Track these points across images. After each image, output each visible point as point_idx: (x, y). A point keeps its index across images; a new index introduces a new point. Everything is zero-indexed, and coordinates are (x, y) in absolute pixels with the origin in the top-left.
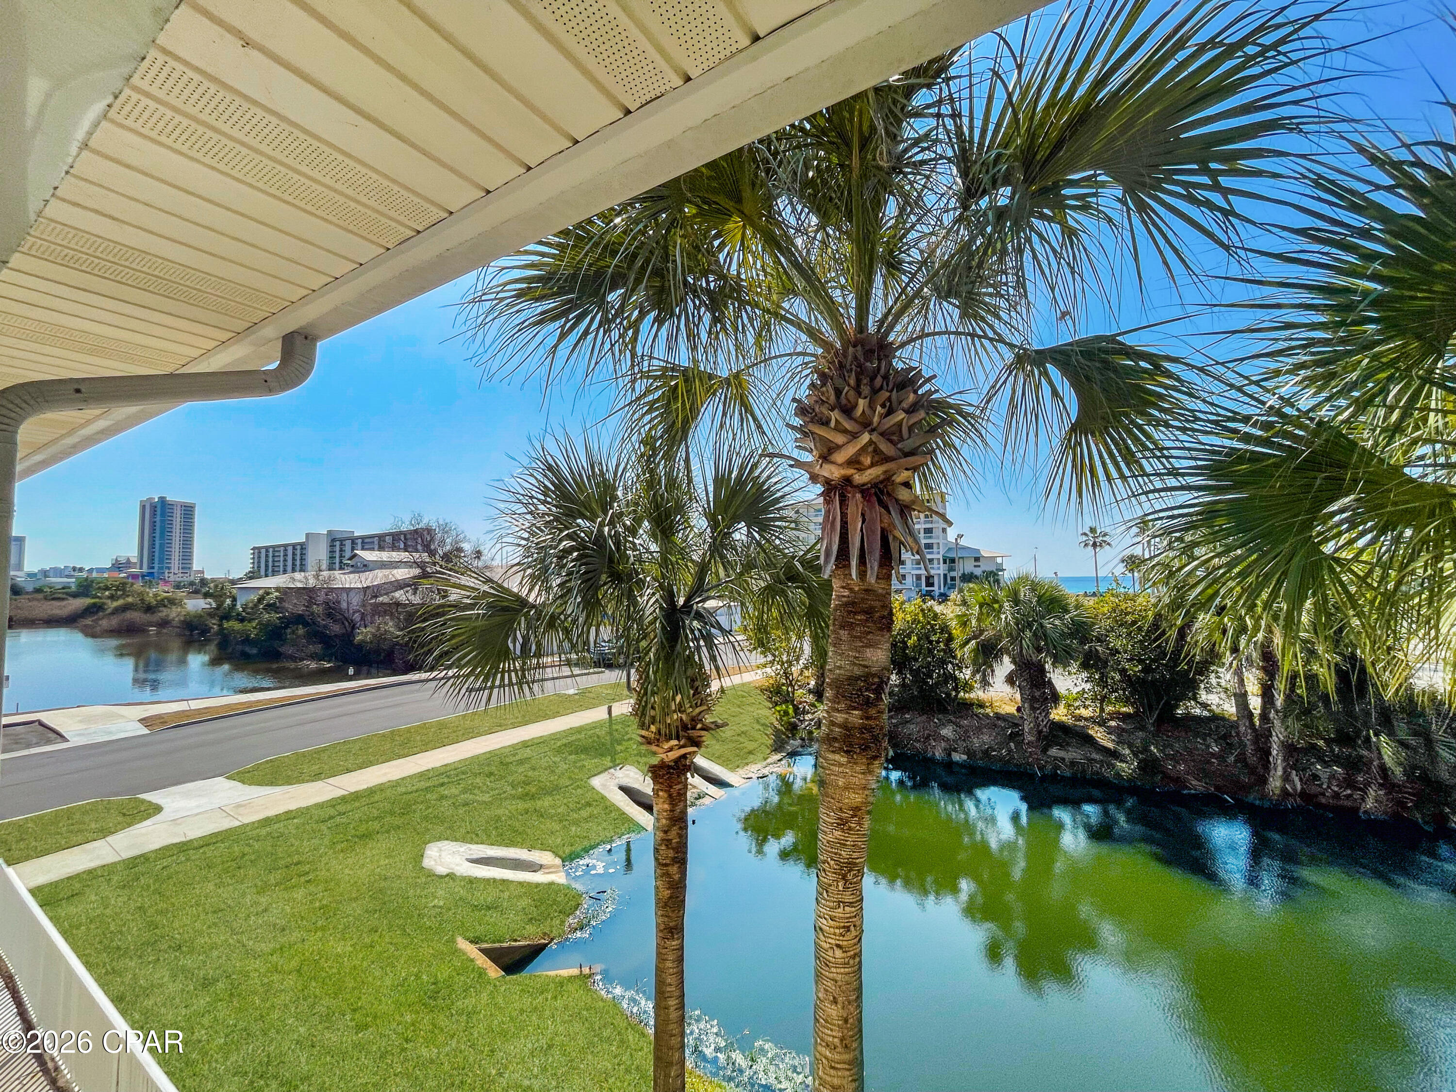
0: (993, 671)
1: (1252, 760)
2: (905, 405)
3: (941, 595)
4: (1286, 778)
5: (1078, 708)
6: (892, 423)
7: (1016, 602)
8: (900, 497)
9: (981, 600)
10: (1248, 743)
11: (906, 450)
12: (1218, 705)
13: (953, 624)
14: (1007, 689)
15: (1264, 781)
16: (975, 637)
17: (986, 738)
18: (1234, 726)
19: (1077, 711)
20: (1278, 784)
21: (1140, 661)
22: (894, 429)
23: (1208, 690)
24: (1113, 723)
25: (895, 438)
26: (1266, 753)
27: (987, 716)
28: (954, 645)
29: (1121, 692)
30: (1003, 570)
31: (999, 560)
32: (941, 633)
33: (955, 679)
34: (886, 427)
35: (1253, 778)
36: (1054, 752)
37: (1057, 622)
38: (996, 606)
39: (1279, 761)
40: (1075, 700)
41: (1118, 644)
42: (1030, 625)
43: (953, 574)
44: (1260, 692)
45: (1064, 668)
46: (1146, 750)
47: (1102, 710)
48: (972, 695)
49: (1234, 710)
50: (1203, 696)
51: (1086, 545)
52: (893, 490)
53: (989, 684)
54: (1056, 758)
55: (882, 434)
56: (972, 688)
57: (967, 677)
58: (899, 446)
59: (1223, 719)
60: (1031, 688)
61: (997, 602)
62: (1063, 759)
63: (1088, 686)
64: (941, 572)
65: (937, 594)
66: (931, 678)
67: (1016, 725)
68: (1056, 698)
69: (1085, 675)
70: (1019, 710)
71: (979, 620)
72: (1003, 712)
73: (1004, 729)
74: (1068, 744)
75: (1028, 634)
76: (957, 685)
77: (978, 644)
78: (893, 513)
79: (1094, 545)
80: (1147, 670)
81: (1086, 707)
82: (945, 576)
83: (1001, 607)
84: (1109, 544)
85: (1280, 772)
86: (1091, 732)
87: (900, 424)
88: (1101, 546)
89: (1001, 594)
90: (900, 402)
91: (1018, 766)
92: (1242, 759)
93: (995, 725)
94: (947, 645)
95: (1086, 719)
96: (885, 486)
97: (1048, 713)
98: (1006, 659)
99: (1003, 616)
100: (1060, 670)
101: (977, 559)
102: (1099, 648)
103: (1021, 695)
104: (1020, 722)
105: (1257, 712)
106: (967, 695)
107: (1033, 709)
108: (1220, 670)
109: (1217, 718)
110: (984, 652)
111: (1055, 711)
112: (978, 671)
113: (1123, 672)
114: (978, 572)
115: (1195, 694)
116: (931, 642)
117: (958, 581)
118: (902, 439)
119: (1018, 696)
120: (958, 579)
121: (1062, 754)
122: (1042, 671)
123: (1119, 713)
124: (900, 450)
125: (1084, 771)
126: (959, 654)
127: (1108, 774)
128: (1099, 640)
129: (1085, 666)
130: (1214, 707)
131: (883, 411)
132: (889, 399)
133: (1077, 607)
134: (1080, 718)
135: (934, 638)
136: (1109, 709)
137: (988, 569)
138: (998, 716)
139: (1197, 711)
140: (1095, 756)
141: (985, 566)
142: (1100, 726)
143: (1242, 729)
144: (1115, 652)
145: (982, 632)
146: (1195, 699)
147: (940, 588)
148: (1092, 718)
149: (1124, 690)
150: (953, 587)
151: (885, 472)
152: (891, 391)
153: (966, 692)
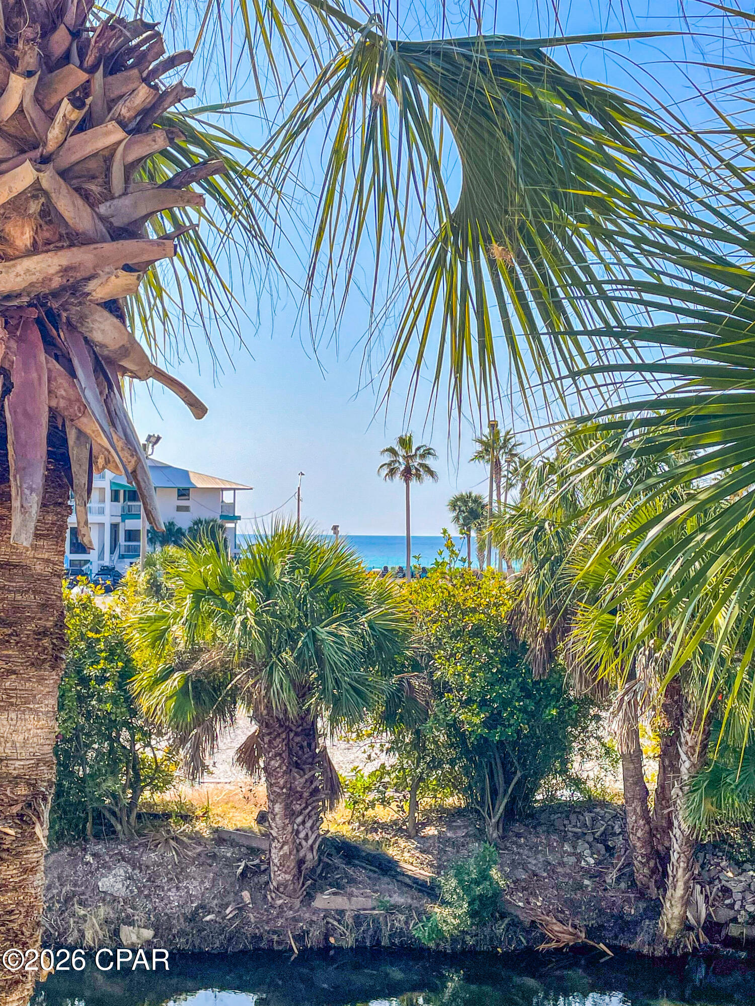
0: (214, 738)
1: (642, 873)
2: (124, 110)
3: (106, 571)
4: (688, 902)
5: (372, 805)
6: (89, 149)
7: (267, 588)
8: (97, 336)
9: (198, 584)
10: (638, 844)
11: (117, 222)
12: (598, 779)
13: (136, 638)
14: (240, 775)
15: (655, 910)
16: (183, 666)
17: (194, 887)
18: (620, 815)
19: (370, 813)
20: (677, 911)
21: (483, 704)
22: (93, 165)
23: (585, 754)
24: (431, 831)
25: (94, 188)
26: (662, 858)
27: (197, 838)
28: (137, 684)
29: (447, 766)
30: (236, 518)
31: (228, 497)
32: (109, 660)
33: (135, 763)
34: (74, 158)
35: (642, 905)
36: (325, 900)
37: (345, 631)
38: (228, 597)
39: (680, 871)
40: (367, 789)
41: (447, 672)
42: (292, 637)
43: (131, 524)
44: (658, 751)
45: (351, 724)
46: (484, 876)
47: (414, 805)
48: (169, 796)
49: (619, 786)
50: (576, 766)
51: (392, 472)
52: (83, 318)
53: (205, 768)
54: (327, 913)
55: (63, 174)
56: (168, 781)
57: (160, 755)
58: (103, 209)
59: (604, 804)
60: (288, 772)
61: (231, 588)
62: (341, 912)
63: (392, 760)
64: (107, 520)
65: (95, 570)
66: (83, 762)
67: (254, 851)
68: (334, 787)
69: (387, 737)
70: (262, 818)
71: (192, 626)
72: (231, 828)
73: (230, 863)
74: (352, 881)
75: (288, 656)
76: (137, 774)
77: (187, 679)
78: (80, 372)
79: (407, 474)
80: (493, 722)
81: (385, 802)
82: (115, 527)
83: (237, 599)
84: (431, 473)
85: (680, 892)
86: (392, 852)
87: (107, 156)
88: (418, 476)
89: (238, 572)
90: (111, 103)
91: (257, 938)
92: (627, 874)
93: (214, 856)
94: (120, 686)
95: (384, 827)
96: (64, 307)
97: (319, 820)
98: (242, 713)
99: (239, 619)
100: (342, 730)
101: (183, 493)
102: (415, 682)
103: (270, 785)
104: (264, 845)
105: (652, 786)
106: (157, 797)
107: (291, 814)
108: (603, 714)
109: (592, 804)
110: (197, 697)
111: (329, 815)
112: (183, 741)
113: (454, 727)
114: (184, 521)
115: (565, 762)
116: (84, 681)
117: (143, 543)
118: (108, 196)
119: (262, 789)
120: (144, 538)
121: (340, 902)
122: (310, 733)
123: (441, 810)
124: (102, 219)
125: (377, 930)
126: (145, 704)
127: (420, 933)
128: (416, 666)
129: (389, 719)
130: (590, 784)
131: (76, 115)
132: (86, 89)
133: (381, 599)
134: (375, 826)
135: (92, 671)
136: (426, 801)
137: (206, 515)
138: (221, 837)
139: (565, 794)
140: (398, 899)
141: (199, 510)
142: (409, 837)
143: (631, 819)
144: (441, 689)
145: (196, 652)
146: (564, 771)
147: (101, 556)
148: (395, 823)
149: (452, 762)
150: (132, 553)
151: (65, 270)
152: (92, 70)
153: (156, 788)
